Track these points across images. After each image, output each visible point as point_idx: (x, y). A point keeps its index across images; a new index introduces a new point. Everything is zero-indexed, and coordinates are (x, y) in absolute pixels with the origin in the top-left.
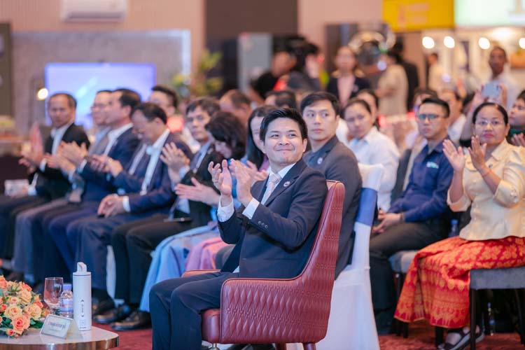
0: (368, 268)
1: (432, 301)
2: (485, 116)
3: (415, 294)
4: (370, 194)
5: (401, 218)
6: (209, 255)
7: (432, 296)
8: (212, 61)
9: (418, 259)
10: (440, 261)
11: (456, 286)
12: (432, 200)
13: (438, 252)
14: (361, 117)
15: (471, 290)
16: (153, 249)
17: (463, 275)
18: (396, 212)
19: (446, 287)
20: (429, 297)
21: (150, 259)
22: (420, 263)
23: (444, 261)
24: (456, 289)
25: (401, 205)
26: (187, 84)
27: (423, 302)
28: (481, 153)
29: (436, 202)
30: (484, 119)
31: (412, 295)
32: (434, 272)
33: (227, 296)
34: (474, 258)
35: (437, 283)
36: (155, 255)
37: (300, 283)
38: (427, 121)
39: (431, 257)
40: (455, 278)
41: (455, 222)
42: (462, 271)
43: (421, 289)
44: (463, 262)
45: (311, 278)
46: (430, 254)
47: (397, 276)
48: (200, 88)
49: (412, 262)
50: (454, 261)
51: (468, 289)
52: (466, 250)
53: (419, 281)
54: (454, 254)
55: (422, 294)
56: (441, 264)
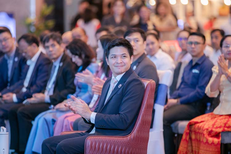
0: (162, 130)
1: (199, 150)
2: (228, 43)
3: (188, 146)
4: (163, 88)
5: (178, 102)
6: (68, 122)
7: (199, 148)
8: (49, 11)
9: (190, 125)
10: (203, 127)
11: (213, 141)
12: (196, 91)
13: (202, 122)
14: (153, 43)
15: (221, 144)
16: (34, 120)
17: (217, 135)
18: (175, 98)
19: (207, 142)
20: (197, 148)
21: (32, 125)
22: (191, 128)
23: (206, 127)
24: (213, 143)
25: (177, 94)
26: (34, 24)
27: (192, 151)
28: (225, 65)
29: (198, 93)
30: (228, 44)
31: (186, 146)
32: (200, 133)
33: (88, 146)
34: (223, 125)
35: (201, 140)
36: (34, 123)
37: (131, 139)
38: (193, 46)
39: (198, 125)
40: (212, 137)
41: (209, 104)
42: (216, 133)
43: (191, 143)
44: (217, 128)
45: (136, 136)
46: (197, 123)
47: (176, 135)
48: (41, 26)
49: (186, 127)
50: (211, 127)
51: (220, 143)
52: (219, 121)
53: (190, 138)
54: (212, 122)
55: (192, 146)
56: (204, 129)
